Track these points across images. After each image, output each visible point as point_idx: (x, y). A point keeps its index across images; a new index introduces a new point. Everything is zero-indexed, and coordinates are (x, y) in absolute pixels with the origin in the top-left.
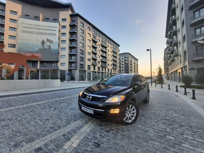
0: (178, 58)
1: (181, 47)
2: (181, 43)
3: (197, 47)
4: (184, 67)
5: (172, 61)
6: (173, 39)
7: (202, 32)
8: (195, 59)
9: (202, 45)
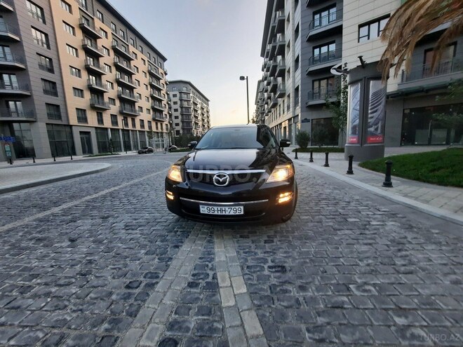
0: (284, 101)
1: (291, 80)
2: (291, 71)
3: (313, 81)
4: (294, 117)
5: (275, 105)
6: (275, 61)
7: (322, 56)
8: (311, 103)
9: (320, 80)
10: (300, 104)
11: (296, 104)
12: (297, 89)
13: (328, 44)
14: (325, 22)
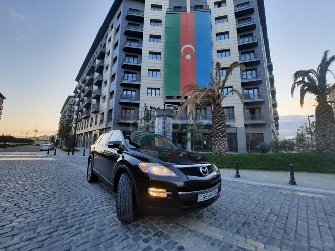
0: (97, 116)
1: (106, 104)
2: (106, 98)
3: (122, 108)
4: (106, 129)
5: (87, 118)
6: (92, 87)
7: (128, 96)
8: (121, 121)
9: (126, 109)
10: (112, 121)
11: (109, 119)
12: (110, 111)
13: (132, 91)
14: (130, 79)
